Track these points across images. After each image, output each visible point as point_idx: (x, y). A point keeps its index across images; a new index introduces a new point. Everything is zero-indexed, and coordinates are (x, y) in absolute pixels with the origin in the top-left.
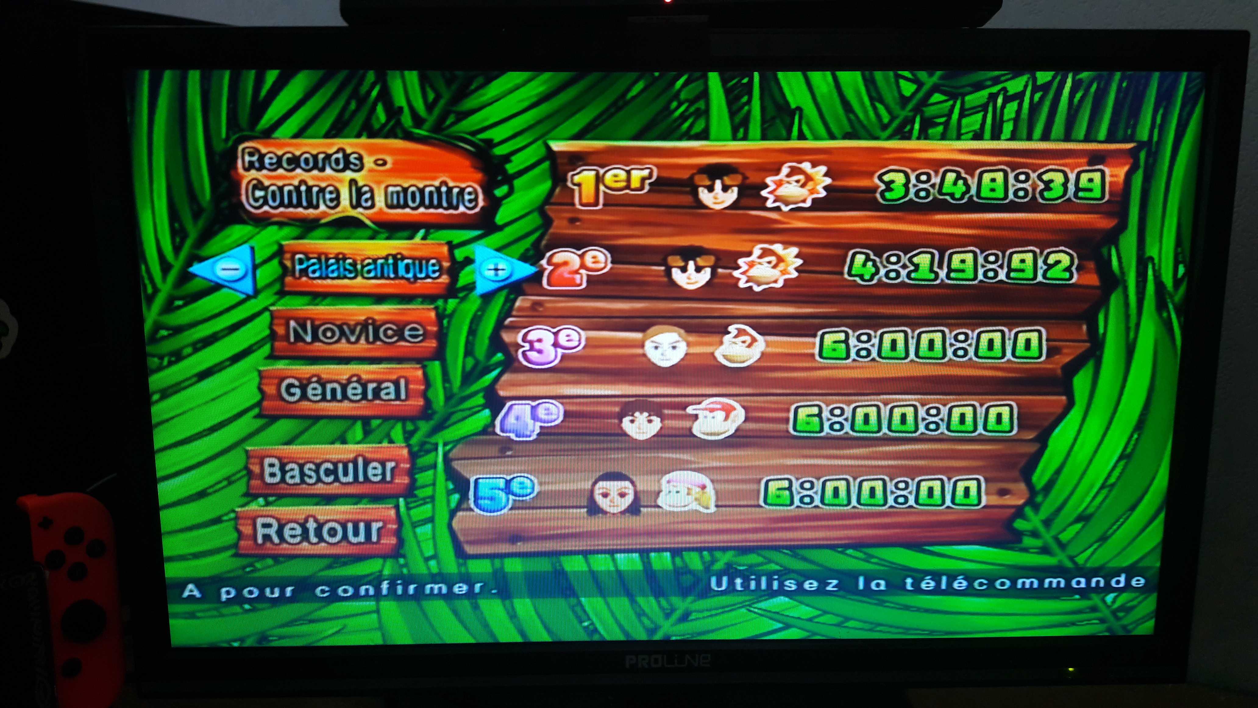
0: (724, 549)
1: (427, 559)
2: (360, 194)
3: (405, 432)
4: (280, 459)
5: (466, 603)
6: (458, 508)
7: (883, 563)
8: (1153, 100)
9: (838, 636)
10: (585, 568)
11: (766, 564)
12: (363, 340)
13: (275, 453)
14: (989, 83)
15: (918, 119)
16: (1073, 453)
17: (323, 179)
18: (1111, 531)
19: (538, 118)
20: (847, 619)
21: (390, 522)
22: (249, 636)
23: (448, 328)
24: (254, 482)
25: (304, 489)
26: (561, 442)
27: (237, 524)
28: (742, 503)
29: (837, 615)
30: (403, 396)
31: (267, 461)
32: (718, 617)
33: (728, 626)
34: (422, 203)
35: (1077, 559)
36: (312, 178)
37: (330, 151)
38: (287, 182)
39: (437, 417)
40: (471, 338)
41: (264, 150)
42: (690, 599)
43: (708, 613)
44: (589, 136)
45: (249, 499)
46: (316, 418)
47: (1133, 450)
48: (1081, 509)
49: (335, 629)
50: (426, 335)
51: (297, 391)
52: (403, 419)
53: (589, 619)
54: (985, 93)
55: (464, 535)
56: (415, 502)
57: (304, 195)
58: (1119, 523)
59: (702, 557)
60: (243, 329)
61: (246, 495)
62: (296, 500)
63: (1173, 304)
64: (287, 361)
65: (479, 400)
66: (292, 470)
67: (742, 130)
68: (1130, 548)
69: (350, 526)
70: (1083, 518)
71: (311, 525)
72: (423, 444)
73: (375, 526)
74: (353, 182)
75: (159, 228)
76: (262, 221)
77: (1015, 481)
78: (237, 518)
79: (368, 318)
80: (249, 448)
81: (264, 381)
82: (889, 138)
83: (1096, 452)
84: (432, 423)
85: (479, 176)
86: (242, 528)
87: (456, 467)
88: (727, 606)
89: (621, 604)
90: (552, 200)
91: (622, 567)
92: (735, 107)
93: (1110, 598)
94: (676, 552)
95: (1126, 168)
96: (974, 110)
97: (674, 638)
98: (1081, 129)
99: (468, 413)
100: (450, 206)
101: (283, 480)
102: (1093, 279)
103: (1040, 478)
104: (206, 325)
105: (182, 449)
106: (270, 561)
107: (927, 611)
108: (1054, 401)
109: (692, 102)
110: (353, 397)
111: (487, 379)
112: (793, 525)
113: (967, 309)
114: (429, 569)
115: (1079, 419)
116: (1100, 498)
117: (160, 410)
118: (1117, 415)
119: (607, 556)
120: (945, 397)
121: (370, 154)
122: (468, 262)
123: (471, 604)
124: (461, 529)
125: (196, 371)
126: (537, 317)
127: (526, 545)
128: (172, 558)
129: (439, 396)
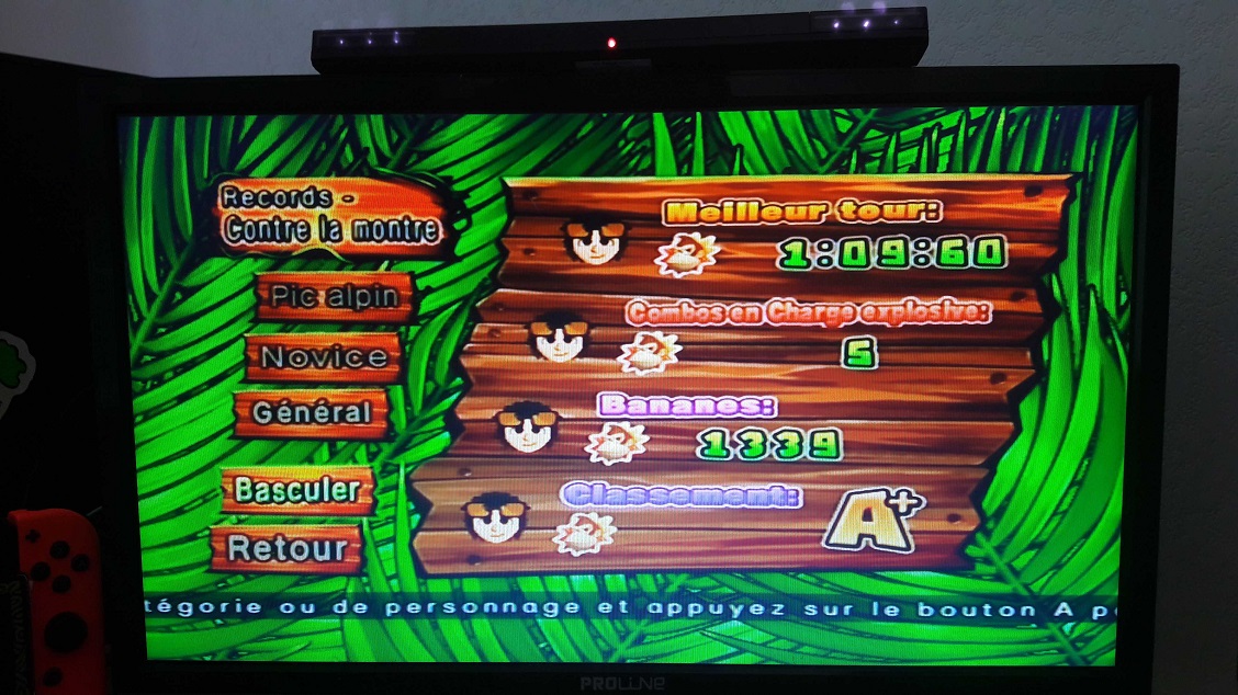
0: (678, 572)
1: (389, 579)
2: (329, 227)
3: (368, 453)
4: (251, 478)
5: (426, 622)
6: (419, 528)
7: (835, 588)
8: (1086, 133)
9: (791, 662)
10: (542, 590)
11: (719, 587)
12: (330, 366)
13: (247, 473)
14: (923, 119)
15: (855, 154)
16: (1023, 479)
17: (294, 215)
18: (1065, 559)
19: (495, 156)
20: (801, 644)
21: (354, 541)
22: (220, 651)
23: (410, 353)
24: (227, 501)
25: (272, 508)
26: (520, 464)
27: (211, 541)
28: (695, 526)
29: (788, 640)
30: (367, 419)
31: (239, 480)
32: (672, 641)
33: (681, 650)
34: (386, 237)
35: (1032, 587)
36: (285, 213)
37: (302, 190)
38: (263, 218)
39: (398, 440)
40: (431, 364)
41: (242, 189)
42: (644, 622)
43: (661, 637)
44: (542, 173)
45: (224, 517)
46: (286, 440)
47: (1084, 477)
48: (1033, 537)
49: (303, 646)
50: (389, 361)
51: (269, 414)
52: (367, 441)
53: (546, 640)
54: (919, 129)
55: (425, 555)
56: (378, 522)
57: (277, 229)
58: (1073, 551)
59: (656, 580)
60: (219, 354)
61: (222, 513)
62: (266, 519)
63: (1118, 331)
64: (259, 385)
65: (440, 423)
66: (262, 489)
67: (686, 167)
68: (1085, 578)
69: (316, 544)
70: (1037, 545)
71: (280, 543)
72: (385, 466)
73: (340, 545)
74: (323, 217)
75: (145, 261)
76: (239, 255)
77: (965, 506)
78: (210, 535)
79: (335, 345)
80: (223, 468)
81: (238, 404)
82: (828, 172)
83: (1046, 478)
84: (394, 445)
85: (439, 211)
86: (213, 544)
87: (417, 488)
88: (681, 630)
89: (577, 626)
90: (509, 233)
91: (577, 589)
92: (679, 145)
93: (1067, 627)
95: (1063, 198)
96: (910, 144)
97: (628, 661)
98: (1017, 160)
99: (429, 435)
100: (413, 239)
101: (253, 499)
102: (1034, 307)
103: (990, 504)
104: (186, 351)
105: (161, 468)
106: (241, 578)
107: (881, 637)
108: (1000, 427)
109: (638, 141)
110: (320, 420)
111: (447, 403)
112: (745, 548)
113: (909, 336)
114: (390, 587)
115: (1028, 445)
116: (1053, 525)
117: (142, 431)
118: (1066, 441)
119: (563, 578)
120: (891, 422)
121: (339, 191)
122: (429, 290)
123: (431, 623)
124: (421, 549)
125: (175, 394)
126: (494, 343)
127: (484, 566)
128: (149, 574)
129: (400, 419)
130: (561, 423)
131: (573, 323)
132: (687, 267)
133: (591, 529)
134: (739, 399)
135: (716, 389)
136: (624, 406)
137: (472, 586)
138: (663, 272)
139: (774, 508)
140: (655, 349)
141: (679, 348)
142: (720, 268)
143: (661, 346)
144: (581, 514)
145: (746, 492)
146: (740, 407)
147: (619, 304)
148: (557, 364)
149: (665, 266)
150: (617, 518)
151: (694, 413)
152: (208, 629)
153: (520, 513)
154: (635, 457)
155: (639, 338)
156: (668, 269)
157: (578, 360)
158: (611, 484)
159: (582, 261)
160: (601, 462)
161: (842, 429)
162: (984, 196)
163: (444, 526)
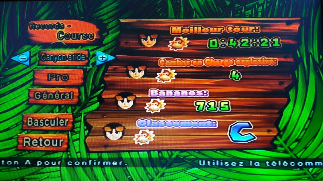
0: (176, 150)
1: (77, 153)
3: (72, 109)
7: (229, 156)
10: (129, 157)
13: (31, 116)
15: (232, 12)
16: (291, 117)
18: (308, 145)
20: (219, 176)
23: (87, 76)
24: (25, 125)
25: (39, 128)
29: (215, 175)
30: (72, 98)
35: (297, 155)
40: (94, 79)
41: (36, 24)
42: (164, 168)
45: (23, 131)
47: (312, 117)
48: (296, 137)
49: (47, 177)
53: (130, 175)
56: (74, 133)
58: (310, 142)
59: (168, 153)
60: (25, 77)
61: (21, 130)
62: (37, 132)
64: (37, 87)
65: (96, 99)
66: (36, 121)
68: (315, 152)
69: (53, 141)
70: (298, 140)
71: (41, 140)
73: (61, 141)
77: (273, 127)
78: (18, 137)
80: (24, 114)
81: (30, 93)
84: (81, 106)
86: (19, 140)
88: (177, 171)
91: (141, 157)
95: (299, 25)
98: (283, 14)
99: (92, 103)
101: (33, 125)
102: (292, 60)
103: (281, 126)
104: (14, 75)
106: (27, 152)
108: (283, 100)
110: (56, 98)
111: (99, 92)
112: (198, 142)
114: (77, 156)
115: (292, 106)
116: (303, 133)
118: (305, 104)
119: (137, 152)
120: (247, 98)
123: (91, 169)
125: (10, 89)
126: (115, 72)
127: (110, 149)
130: (136, 99)
131: (141, 66)
132: (179, 48)
133: (146, 136)
134: (196, 91)
135: (188, 88)
136: (158, 93)
138: (171, 49)
139: (208, 128)
140: (168, 74)
141: (176, 74)
142: (189, 48)
143: (170, 73)
144: (144, 130)
145: (198, 122)
146: (196, 93)
147: (156, 60)
148: (136, 79)
150: (155, 132)
151: (181, 96)
152: (14, 170)
153: (123, 130)
154: (161, 111)
155: (163, 71)
156: (172, 48)
157: (142, 78)
158: (153, 120)
159: (144, 46)
160: (150, 112)
161: (230, 101)
162: (273, 25)
163: (96, 135)
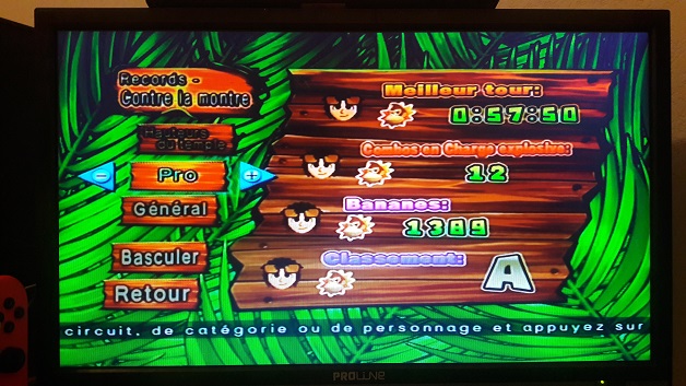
2: (184, 98)
4: (131, 250)
6: (235, 280)
8: (620, 47)
9: (461, 361)
11: (417, 315)
14: (530, 38)
17: (163, 90)
19: (284, 57)
21: (195, 289)
22: (107, 360)
26: (295, 240)
27: (104, 290)
28: (402, 277)
31: (124, 251)
32: (389, 349)
33: (394, 355)
34: (218, 103)
36: (158, 89)
37: (168, 75)
38: (143, 91)
39: (223, 225)
43: (383, 347)
44: (312, 67)
46: (153, 226)
51: (144, 210)
52: (204, 226)
54: (529, 44)
55: (238, 297)
57: (153, 98)
63: (643, 160)
67: (396, 64)
72: (215, 241)
74: (180, 91)
75: (71, 117)
76: (128, 114)
82: (477, 68)
83: (606, 246)
85: (250, 88)
87: (234, 255)
89: (330, 341)
90: (292, 102)
92: (392, 52)
93: (622, 337)
94: (363, 308)
96: (523, 53)
97: (362, 362)
100: (234, 104)
105: (75, 244)
107: (514, 345)
109: (368, 49)
113: (525, 163)
117: (63, 221)
121: (190, 76)
122: (244, 135)
124: (236, 294)
128: (64, 311)
129: (225, 213)
137: (267, 316)
149: (383, 122)
